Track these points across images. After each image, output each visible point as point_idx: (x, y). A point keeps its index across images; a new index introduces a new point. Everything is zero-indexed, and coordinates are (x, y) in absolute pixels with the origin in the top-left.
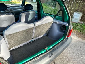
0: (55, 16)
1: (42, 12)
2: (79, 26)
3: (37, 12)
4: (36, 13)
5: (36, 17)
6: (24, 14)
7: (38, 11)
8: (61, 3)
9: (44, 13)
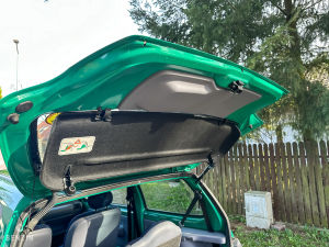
0: (185, 216)
1: (143, 210)
2: (277, 239)
3: (126, 211)
4: (123, 213)
5: (121, 226)
6: (85, 221)
7: (129, 208)
8: (192, 182)
9: (147, 210)
